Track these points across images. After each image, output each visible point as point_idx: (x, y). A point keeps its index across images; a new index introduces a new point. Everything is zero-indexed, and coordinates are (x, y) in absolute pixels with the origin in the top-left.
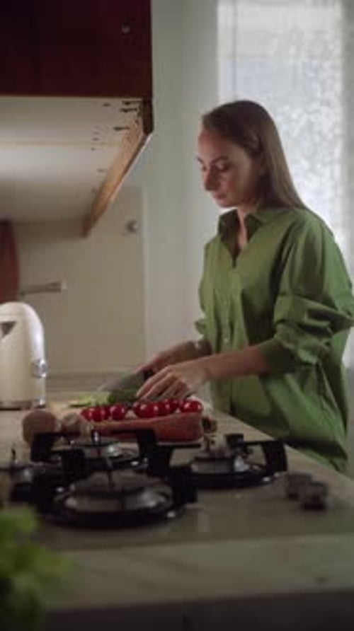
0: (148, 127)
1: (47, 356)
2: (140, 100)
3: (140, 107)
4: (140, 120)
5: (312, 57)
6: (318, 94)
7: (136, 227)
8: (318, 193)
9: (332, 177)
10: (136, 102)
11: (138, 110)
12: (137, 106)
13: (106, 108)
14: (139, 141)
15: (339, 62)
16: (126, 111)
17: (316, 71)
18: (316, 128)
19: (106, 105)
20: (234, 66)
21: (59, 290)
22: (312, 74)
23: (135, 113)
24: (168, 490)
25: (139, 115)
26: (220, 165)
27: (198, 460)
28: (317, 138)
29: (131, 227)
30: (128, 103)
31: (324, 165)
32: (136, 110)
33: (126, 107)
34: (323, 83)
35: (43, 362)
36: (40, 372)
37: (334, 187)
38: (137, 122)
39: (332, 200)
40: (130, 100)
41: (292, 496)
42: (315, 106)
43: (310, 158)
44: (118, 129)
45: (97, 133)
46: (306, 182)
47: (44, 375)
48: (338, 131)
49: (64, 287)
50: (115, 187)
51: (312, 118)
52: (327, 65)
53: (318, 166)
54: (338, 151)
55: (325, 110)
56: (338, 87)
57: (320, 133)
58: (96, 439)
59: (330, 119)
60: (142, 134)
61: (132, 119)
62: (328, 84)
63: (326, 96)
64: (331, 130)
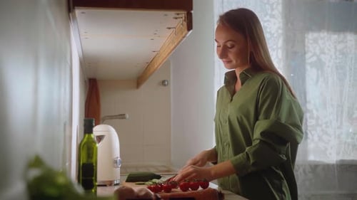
0: (190, 27)
2: (185, 12)
3: (185, 17)
4: (185, 23)
6: (269, 12)
7: (166, 83)
10: (183, 14)
12: (183, 16)
13: (165, 17)
16: (176, 18)
19: (166, 15)
21: (125, 118)
25: (184, 20)
26: (229, 44)
29: (163, 83)
30: (178, 14)
32: (182, 18)
33: (177, 16)
35: (119, 158)
38: (182, 24)
42: (268, 18)
44: (170, 28)
45: (157, 31)
47: (120, 166)
48: (280, 31)
49: (127, 116)
55: (272, 20)
56: (280, 8)
59: (276, 25)
60: (186, 31)
62: (275, 6)
63: (274, 13)
64: (277, 31)
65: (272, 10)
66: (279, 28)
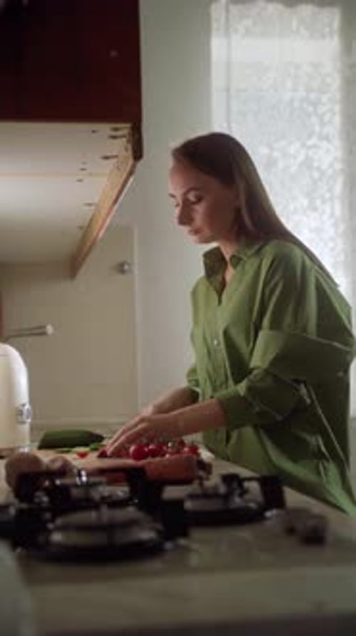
0: (138, 154)
1: (32, 401)
2: (128, 125)
3: (129, 134)
4: (130, 147)
5: (309, 90)
6: (317, 129)
7: (126, 267)
8: (318, 231)
9: (332, 215)
10: (125, 128)
11: (127, 136)
12: (125, 132)
13: (94, 135)
14: (128, 169)
15: (338, 96)
16: (114, 137)
17: (315, 104)
18: (316, 164)
19: (94, 131)
20: (229, 98)
21: (44, 334)
22: (311, 109)
23: (124, 139)
24: (159, 526)
25: (128, 141)
26: (192, 197)
27: (192, 496)
28: (316, 175)
29: (121, 268)
30: (116, 129)
31: (324, 202)
32: (124, 136)
33: (114, 133)
34: (321, 118)
35: (27, 407)
36: (24, 417)
37: (335, 225)
38: (126, 149)
39: (332, 239)
40: (118, 125)
41: (291, 531)
42: (313, 141)
43: (309, 195)
44: (106, 158)
45: (84, 163)
46: (305, 219)
47: (29, 420)
48: (338, 166)
50: (104, 221)
51: (311, 153)
52: (324, 98)
53: (318, 202)
54: (338, 188)
55: (325, 144)
56: (337, 120)
57: (318, 169)
58: (84, 479)
59: (330, 154)
60: (131, 162)
61: (121, 147)
62: (326, 118)
63: (325, 130)
64: (331, 166)
65: (322, 124)
66: (336, 159)
